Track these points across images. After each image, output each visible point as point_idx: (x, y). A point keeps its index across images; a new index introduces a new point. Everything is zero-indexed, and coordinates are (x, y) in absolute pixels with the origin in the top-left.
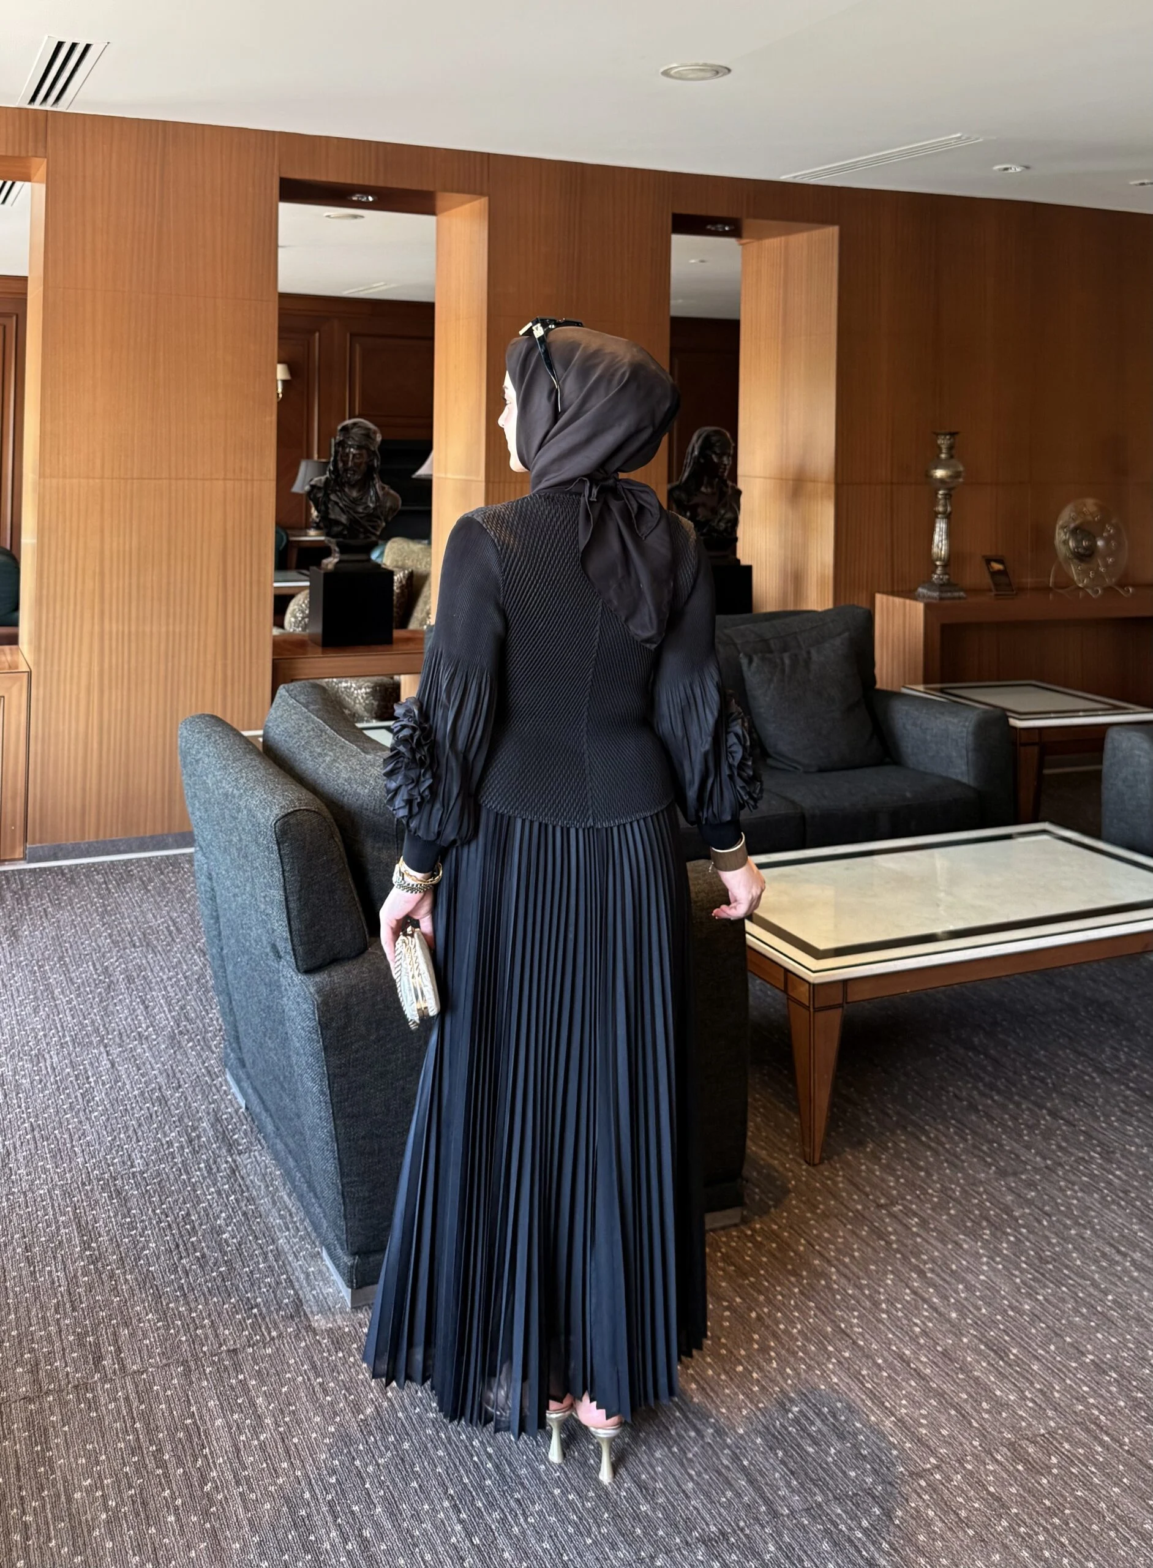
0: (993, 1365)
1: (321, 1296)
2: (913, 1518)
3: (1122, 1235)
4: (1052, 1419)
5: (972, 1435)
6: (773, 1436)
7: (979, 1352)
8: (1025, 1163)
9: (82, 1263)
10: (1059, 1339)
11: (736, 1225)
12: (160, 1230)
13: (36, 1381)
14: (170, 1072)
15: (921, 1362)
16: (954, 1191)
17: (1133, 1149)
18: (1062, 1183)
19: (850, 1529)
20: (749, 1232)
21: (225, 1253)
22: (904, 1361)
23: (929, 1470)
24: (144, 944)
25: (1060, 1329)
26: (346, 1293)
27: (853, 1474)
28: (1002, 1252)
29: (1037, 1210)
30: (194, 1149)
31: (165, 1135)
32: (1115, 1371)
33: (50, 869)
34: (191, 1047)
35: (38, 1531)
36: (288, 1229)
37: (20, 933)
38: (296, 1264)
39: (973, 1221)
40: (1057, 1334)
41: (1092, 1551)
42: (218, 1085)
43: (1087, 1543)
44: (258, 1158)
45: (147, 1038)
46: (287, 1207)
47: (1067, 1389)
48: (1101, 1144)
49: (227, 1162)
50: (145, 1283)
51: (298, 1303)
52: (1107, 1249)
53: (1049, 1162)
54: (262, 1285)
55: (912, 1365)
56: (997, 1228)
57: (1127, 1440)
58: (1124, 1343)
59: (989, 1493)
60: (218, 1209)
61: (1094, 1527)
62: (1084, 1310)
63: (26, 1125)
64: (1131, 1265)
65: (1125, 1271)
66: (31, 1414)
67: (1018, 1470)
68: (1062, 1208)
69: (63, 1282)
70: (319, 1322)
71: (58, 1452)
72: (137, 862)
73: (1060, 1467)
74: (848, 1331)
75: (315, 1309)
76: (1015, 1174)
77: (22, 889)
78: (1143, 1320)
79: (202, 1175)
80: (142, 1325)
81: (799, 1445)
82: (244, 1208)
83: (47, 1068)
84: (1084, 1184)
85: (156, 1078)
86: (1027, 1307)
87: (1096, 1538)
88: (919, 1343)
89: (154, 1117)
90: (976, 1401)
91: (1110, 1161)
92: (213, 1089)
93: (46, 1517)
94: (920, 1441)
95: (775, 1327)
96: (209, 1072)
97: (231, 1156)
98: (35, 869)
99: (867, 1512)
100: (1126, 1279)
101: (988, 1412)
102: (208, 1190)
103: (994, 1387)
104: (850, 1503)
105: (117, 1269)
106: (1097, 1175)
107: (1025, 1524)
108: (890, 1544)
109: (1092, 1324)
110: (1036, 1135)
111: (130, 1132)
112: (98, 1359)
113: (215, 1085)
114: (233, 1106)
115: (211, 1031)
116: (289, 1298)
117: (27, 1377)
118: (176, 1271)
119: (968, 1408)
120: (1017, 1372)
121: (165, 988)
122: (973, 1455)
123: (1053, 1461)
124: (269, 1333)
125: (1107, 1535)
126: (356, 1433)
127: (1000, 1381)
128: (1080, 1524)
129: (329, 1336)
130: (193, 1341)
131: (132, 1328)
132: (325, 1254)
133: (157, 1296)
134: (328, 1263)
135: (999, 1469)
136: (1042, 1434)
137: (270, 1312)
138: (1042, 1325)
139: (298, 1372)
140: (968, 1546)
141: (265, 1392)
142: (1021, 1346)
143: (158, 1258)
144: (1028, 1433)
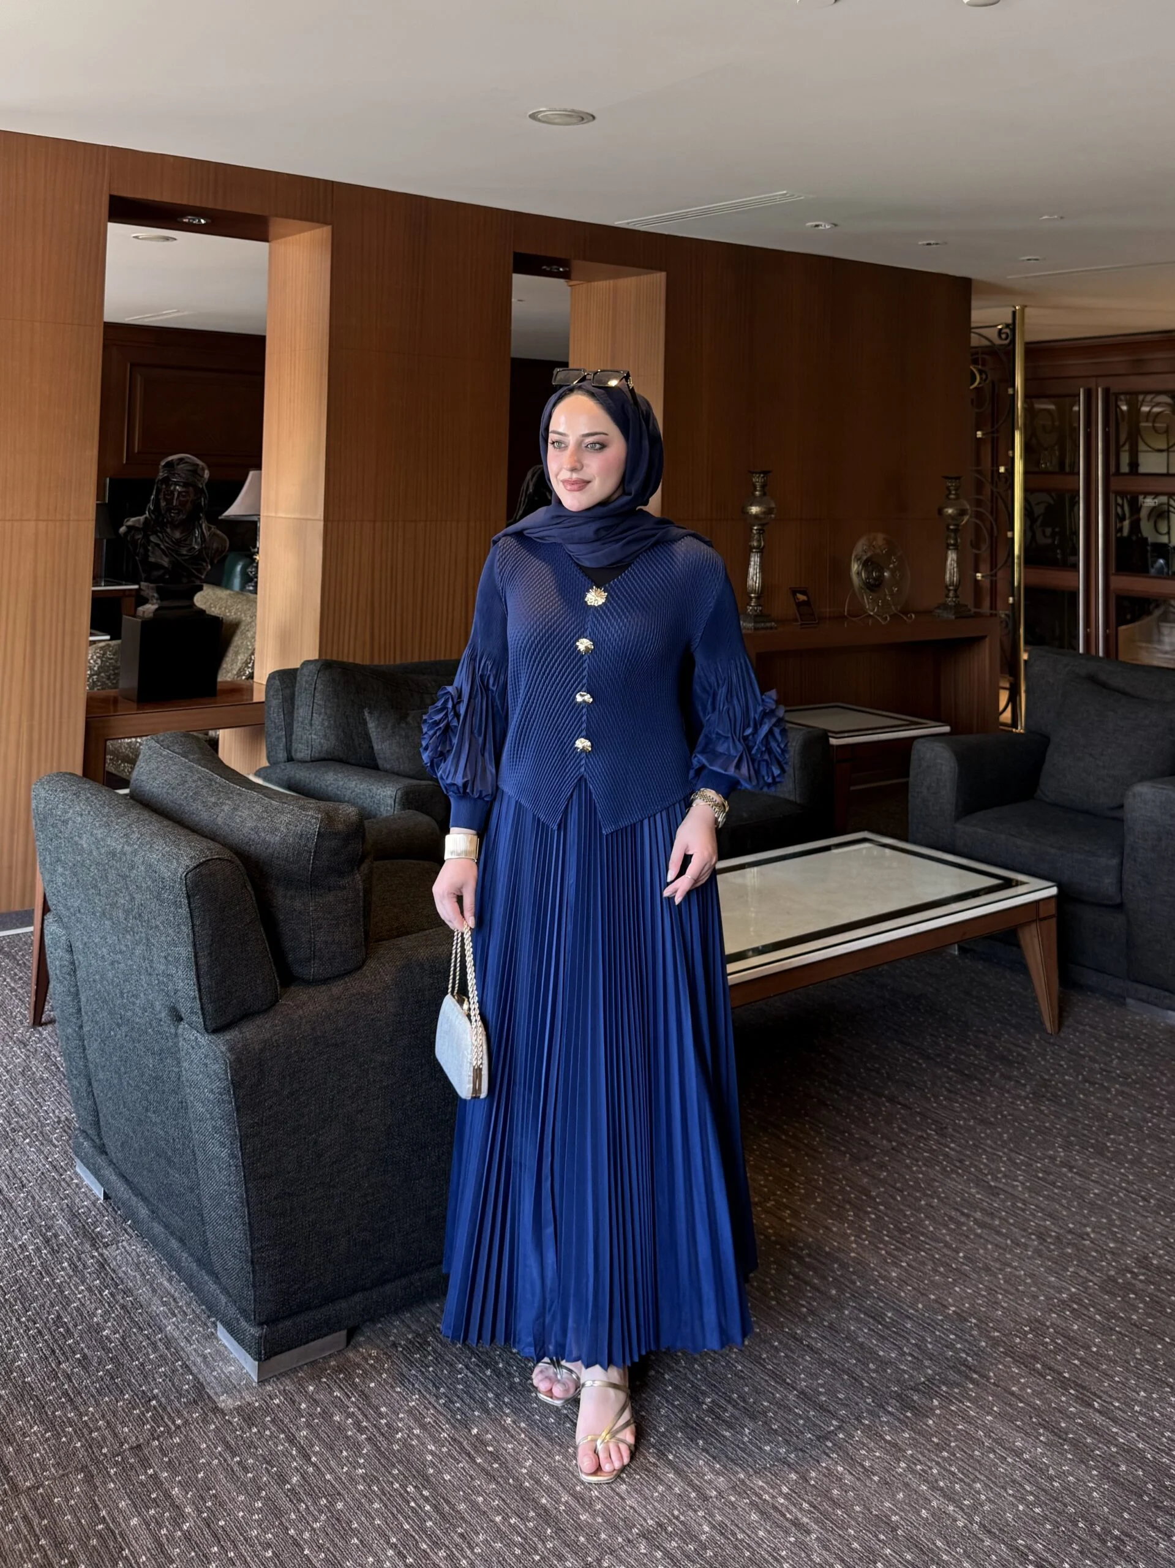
0: (873, 1330)
1: (222, 1375)
2: (826, 1476)
3: (963, 1199)
4: (929, 1367)
5: (865, 1393)
6: (692, 1428)
7: (858, 1320)
8: (874, 1147)
10: (925, 1297)
12: (29, 1338)
15: (812, 1338)
16: (817, 1181)
17: (961, 1122)
18: (908, 1161)
19: (773, 1497)
21: (110, 1350)
22: (797, 1339)
23: (833, 1431)
25: (924, 1289)
26: (249, 1366)
27: (767, 1448)
28: (865, 1228)
29: (891, 1189)
30: (53, 1250)
31: (16, 1239)
32: (975, 1318)
34: (28, 1144)
36: (174, 1315)
38: (189, 1349)
39: (838, 1206)
40: (922, 1294)
41: (977, 1474)
42: (68, 1179)
43: (973, 1467)
44: (128, 1248)
46: (169, 1294)
47: (937, 1340)
48: (935, 1122)
49: (93, 1257)
50: (23, 1396)
51: (199, 1387)
52: (953, 1213)
53: (894, 1144)
54: (156, 1375)
55: (804, 1342)
56: (859, 1209)
57: (992, 1374)
58: (978, 1292)
59: (886, 1441)
60: (93, 1306)
61: (977, 1453)
62: (942, 1269)
64: (975, 1224)
65: (970, 1229)
67: (907, 1417)
68: (911, 1183)
70: (225, 1402)
73: (941, 1407)
75: (219, 1390)
76: (867, 1158)
78: (990, 1270)
79: (67, 1274)
80: (28, 1439)
81: (716, 1432)
82: (122, 1301)
84: (924, 1158)
86: (894, 1274)
87: (979, 1462)
88: (808, 1322)
90: (863, 1364)
91: (944, 1136)
94: (822, 1408)
96: (54, 1167)
97: (97, 1250)
99: (785, 1480)
100: (972, 1237)
101: (874, 1371)
102: (77, 1289)
103: (877, 1348)
104: (769, 1475)
106: (935, 1150)
107: (919, 1461)
108: (811, 1504)
109: (950, 1280)
110: (880, 1121)
113: (64, 1179)
114: (88, 1198)
115: (48, 1124)
116: (188, 1384)
118: (56, 1378)
119: (858, 1371)
120: (894, 1332)
122: (868, 1411)
123: (936, 1402)
124: (174, 1422)
125: (989, 1457)
126: (284, 1502)
127: (882, 1343)
128: (965, 1452)
129: (239, 1415)
130: (89, 1446)
131: (18, 1445)
132: (222, 1333)
133: (40, 1407)
134: (225, 1342)
135: (892, 1420)
136: (924, 1383)
137: (170, 1402)
138: (909, 1288)
139: (213, 1455)
140: (875, 1491)
141: (180, 1482)
142: (894, 1309)
143: (33, 1367)
144: (912, 1383)
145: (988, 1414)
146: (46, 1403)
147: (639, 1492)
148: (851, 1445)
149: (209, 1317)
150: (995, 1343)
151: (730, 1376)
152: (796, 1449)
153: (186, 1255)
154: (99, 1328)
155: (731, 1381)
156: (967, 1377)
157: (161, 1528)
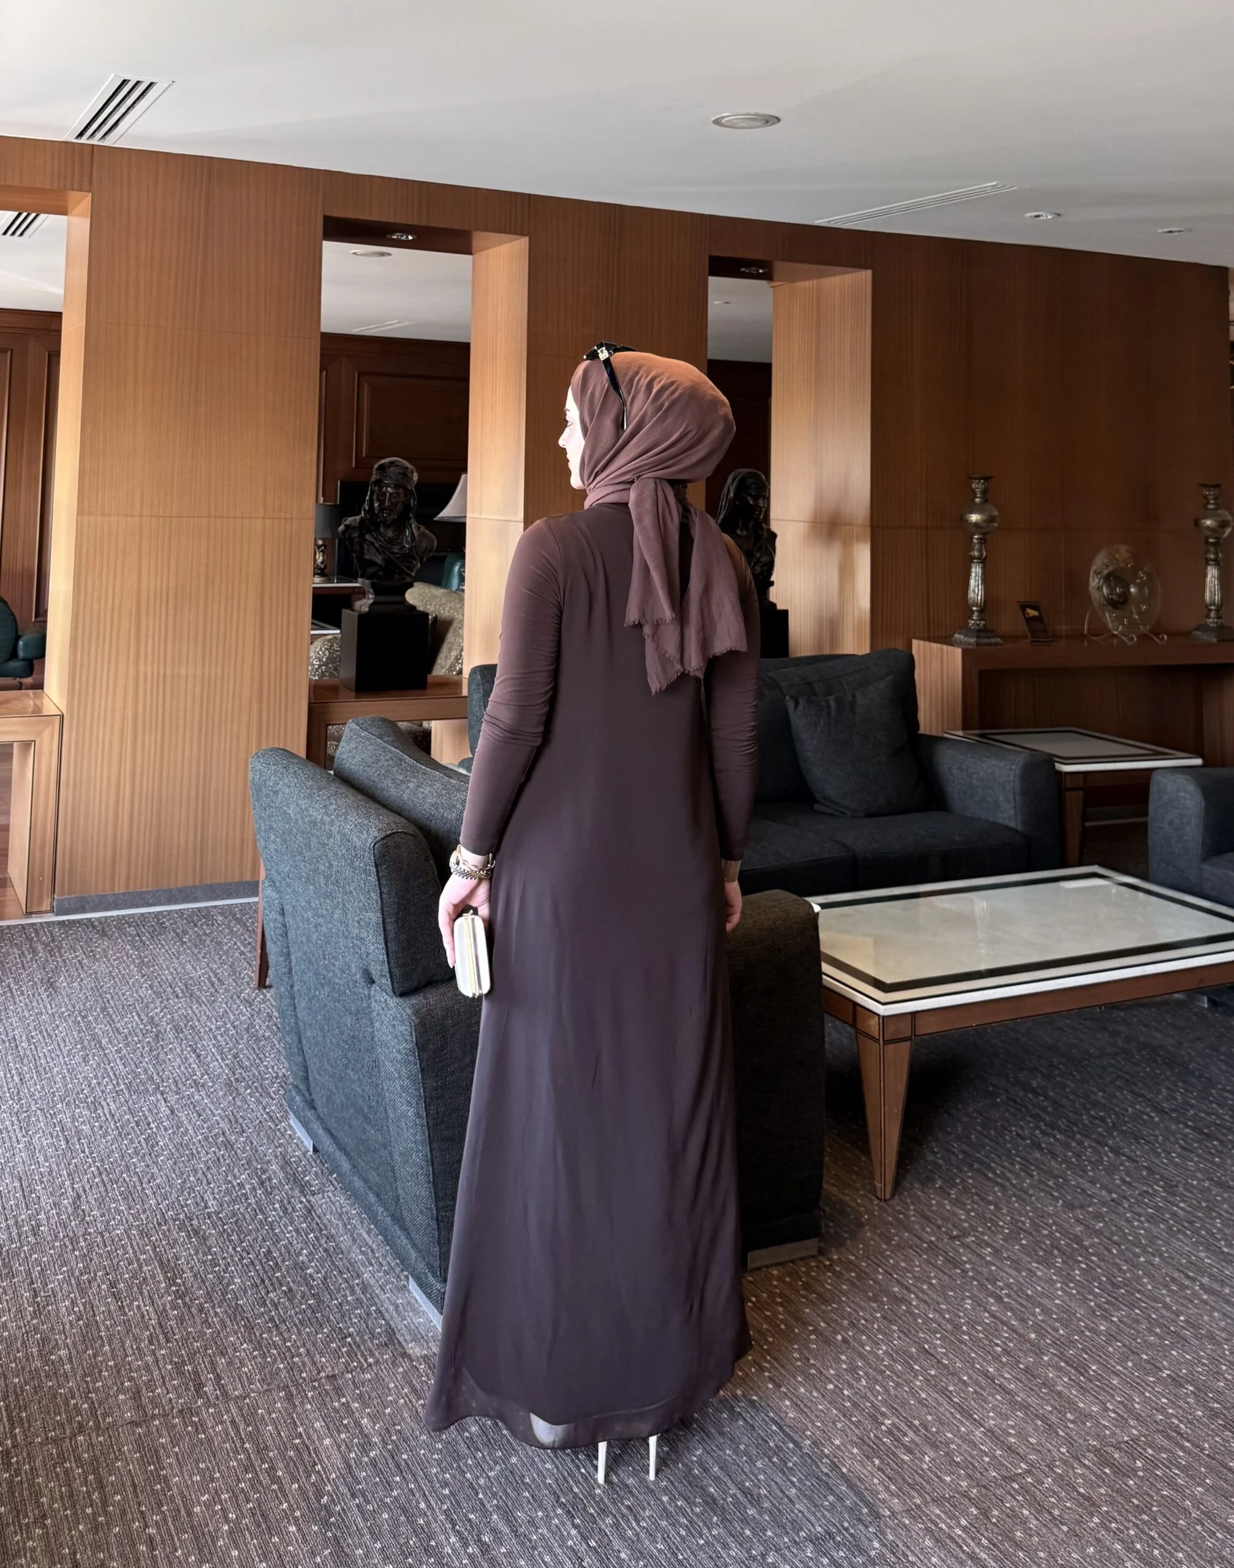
0: (1075, 1381)
1: (412, 1325)
4: (1135, 1428)
5: (1059, 1442)
7: (1060, 1369)
8: (1091, 1196)
9: (169, 1298)
10: (1136, 1355)
11: (813, 1257)
12: (243, 1266)
13: (140, 1407)
14: (231, 1117)
15: (1005, 1378)
18: (1129, 1215)
19: (951, 1528)
20: (828, 1263)
21: (312, 1287)
22: (988, 1378)
23: (1020, 1474)
24: (187, 994)
25: (1136, 1347)
27: (948, 1479)
29: (1106, 1240)
30: (267, 1191)
31: (235, 1178)
33: (79, 921)
34: (250, 1094)
35: (163, 1541)
36: (371, 1265)
37: (57, 984)
38: (383, 1296)
39: (1045, 1249)
40: (1134, 1352)
41: (1180, 1543)
42: (282, 1130)
43: (1176, 1536)
44: (332, 1198)
45: (203, 1086)
47: (1147, 1402)
48: (1163, 1178)
49: (301, 1202)
50: (235, 1317)
51: (391, 1332)
52: (1176, 1275)
53: (1115, 1196)
54: (353, 1316)
55: (997, 1381)
56: (1070, 1257)
57: (1208, 1446)
58: (1197, 1359)
59: (1079, 1493)
60: (299, 1246)
61: (1181, 1522)
62: (1158, 1330)
63: (93, 1169)
64: (1200, 1288)
65: (1195, 1294)
66: (140, 1437)
67: (1105, 1473)
69: (153, 1315)
71: (172, 1470)
72: (168, 914)
73: (1146, 1470)
74: (932, 1351)
75: (408, 1338)
76: (1082, 1207)
77: (53, 941)
79: (278, 1215)
80: (238, 1354)
81: (894, 1454)
82: (325, 1245)
83: (105, 1115)
85: (218, 1124)
86: (1103, 1326)
87: (1183, 1531)
88: (1002, 1362)
89: (222, 1160)
90: (1060, 1413)
91: (1173, 1194)
92: (278, 1133)
93: (169, 1529)
94: (1010, 1449)
95: (861, 1349)
96: (271, 1117)
97: (305, 1196)
98: (64, 921)
99: (965, 1512)
100: (1196, 1302)
101: (1072, 1422)
102: (286, 1229)
103: (1078, 1400)
105: (206, 1302)
106: (1161, 1207)
107: (1115, 1520)
108: (991, 1541)
109: (1167, 1342)
111: (200, 1175)
112: (199, 1386)
113: (279, 1130)
114: (299, 1149)
115: (267, 1079)
116: (381, 1328)
117: (130, 1403)
118: (264, 1304)
119: (1054, 1419)
120: (1098, 1386)
121: (215, 1038)
122: (1061, 1459)
123: (1139, 1464)
124: (366, 1360)
125: (1196, 1529)
126: (463, 1449)
127: (1083, 1394)
128: (1168, 1519)
129: (426, 1363)
130: (291, 1368)
131: (229, 1357)
132: (413, 1285)
133: (250, 1328)
134: (415, 1294)
135: (1087, 1473)
136: (1127, 1442)
137: (364, 1341)
138: (1119, 1344)
139: (399, 1395)
140: (1063, 1541)
141: (369, 1414)
142: (1100, 1363)
143: (245, 1292)
144: (1113, 1441)
145: (1199, 1485)
146: (255, 1325)
147: (810, 1499)
148: (1040, 1491)
149: (402, 1271)
150: (1214, 1414)
151: (912, 1402)
152: (978, 1485)
153: (382, 1209)
154: (303, 1267)
155: (913, 1407)
156: (1177, 1444)
157: (350, 1451)
